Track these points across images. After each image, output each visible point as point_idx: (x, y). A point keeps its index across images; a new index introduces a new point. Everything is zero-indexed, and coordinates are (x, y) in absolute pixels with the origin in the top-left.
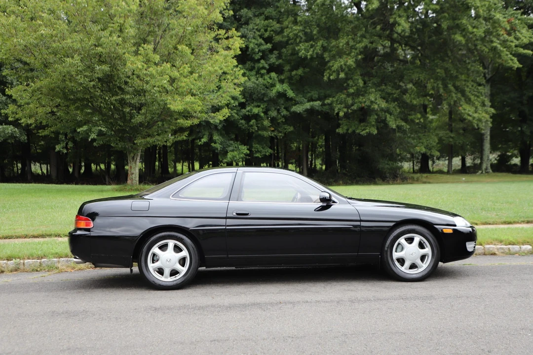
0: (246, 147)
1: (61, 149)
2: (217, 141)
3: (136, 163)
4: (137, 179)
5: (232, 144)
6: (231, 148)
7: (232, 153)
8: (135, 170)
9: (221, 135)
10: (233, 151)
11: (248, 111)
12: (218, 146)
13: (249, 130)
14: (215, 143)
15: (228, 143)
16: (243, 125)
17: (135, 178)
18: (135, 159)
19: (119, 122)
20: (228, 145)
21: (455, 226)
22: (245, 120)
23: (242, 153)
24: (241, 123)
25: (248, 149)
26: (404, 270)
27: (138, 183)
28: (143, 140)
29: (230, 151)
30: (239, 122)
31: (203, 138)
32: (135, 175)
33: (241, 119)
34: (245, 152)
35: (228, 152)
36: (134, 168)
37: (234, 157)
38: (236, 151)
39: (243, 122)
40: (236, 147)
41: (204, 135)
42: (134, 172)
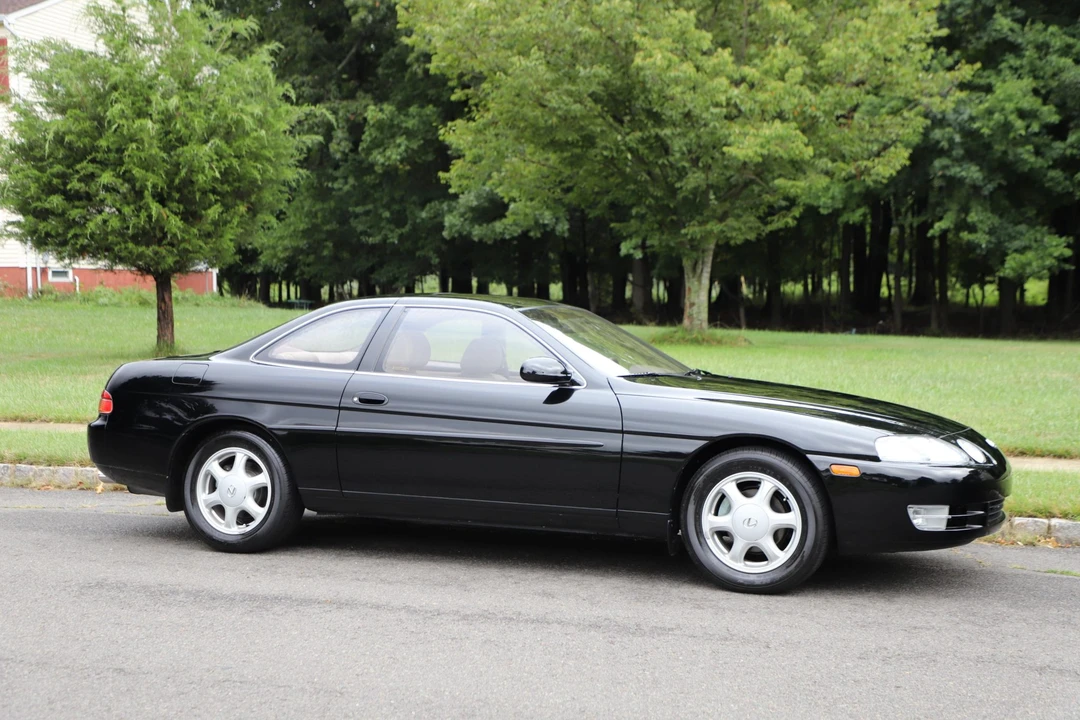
0: (1064, 239)
1: (632, 251)
2: (980, 226)
3: (700, 280)
4: (705, 315)
5: (1022, 234)
6: (1017, 244)
7: (1017, 256)
8: (698, 296)
9: (996, 209)
10: (1022, 251)
11: (1072, 146)
12: (981, 239)
13: (1071, 194)
14: (972, 229)
15: (1010, 230)
16: (1059, 183)
17: (699, 313)
18: (699, 271)
19: (651, 189)
20: (1009, 235)
21: (876, 459)
22: (1063, 170)
23: (1051, 255)
24: (1052, 179)
25: (1068, 246)
26: (731, 562)
27: (705, 324)
28: (697, 229)
29: (1016, 251)
30: (1045, 175)
31: (940, 219)
32: (699, 307)
33: (1052, 167)
34: (1056, 254)
35: (1007, 255)
36: (697, 292)
37: (1024, 266)
38: (1036, 249)
39: (1056, 174)
40: (1036, 241)
41: (945, 212)
42: (696, 301)
